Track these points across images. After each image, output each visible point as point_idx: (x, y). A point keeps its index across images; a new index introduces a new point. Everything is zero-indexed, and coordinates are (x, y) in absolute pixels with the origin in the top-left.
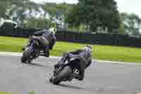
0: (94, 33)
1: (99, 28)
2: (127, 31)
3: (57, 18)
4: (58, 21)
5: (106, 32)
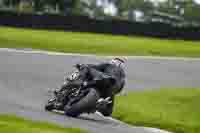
0: (40, 13)
2: (87, 10)
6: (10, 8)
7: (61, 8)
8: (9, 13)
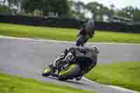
1: (50, 13)
4: (15, 7)
5: (57, 16)
6: (29, 14)
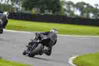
3: (17, 4)
5: (51, 13)
7: (53, 12)
8: (28, 14)
